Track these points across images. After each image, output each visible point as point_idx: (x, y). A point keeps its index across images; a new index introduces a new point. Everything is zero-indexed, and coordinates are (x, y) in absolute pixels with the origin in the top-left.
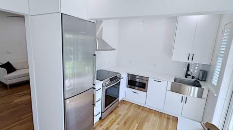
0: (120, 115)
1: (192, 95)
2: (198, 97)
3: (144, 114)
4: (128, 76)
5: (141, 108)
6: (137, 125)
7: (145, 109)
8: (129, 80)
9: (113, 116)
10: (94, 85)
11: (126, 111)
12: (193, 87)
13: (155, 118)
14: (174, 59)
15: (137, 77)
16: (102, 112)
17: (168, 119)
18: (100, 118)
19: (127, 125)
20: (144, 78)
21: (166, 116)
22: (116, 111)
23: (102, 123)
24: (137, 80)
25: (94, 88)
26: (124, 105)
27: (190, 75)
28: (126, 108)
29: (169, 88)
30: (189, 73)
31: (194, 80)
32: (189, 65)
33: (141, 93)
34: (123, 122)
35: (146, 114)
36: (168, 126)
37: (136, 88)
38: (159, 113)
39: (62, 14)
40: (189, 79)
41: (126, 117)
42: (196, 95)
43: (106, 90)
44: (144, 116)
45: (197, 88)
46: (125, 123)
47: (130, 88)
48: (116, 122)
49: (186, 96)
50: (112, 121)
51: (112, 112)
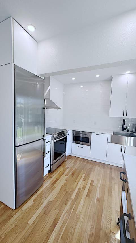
0: (68, 168)
1: (128, 145)
2: (134, 146)
3: (89, 166)
4: (73, 133)
5: (86, 161)
6: (84, 175)
7: (90, 161)
8: (74, 136)
9: (61, 169)
10: (44, 136)
11: (73, 164)
12: (129, 137)
13: (99, 168)
14: (112, 115)
15: (81, 133)
16: (51, 165)
17: (111, 168)
18: (50, 171)
19: (75, 176)
20: (87, 133)
21: (109, 166)
22: (63, 165)
23: (52, 176)
24: (81, 135)
25: (44, 140)
26: (70, 160)
27: (125, 129)
28: (73, 162)
29: (109, 140)
30: (124, 127)
31: (129, 133)
32: (124, 120)
33: (86, 147)
34: (71, 173)
35: (91, 166)
36: (111, 174)
37: (81, 142)
38: (103, 164)
39: (14, 65)
40: (125, 132)
41: (74, 169)
42: (132, 145)
43: (54, 143)
44: (90, 168)
45: (133, 138)
46: (73, 174)
47: (75, 143)
48: (65, 174)
49: (124, 146)
50: (61, 173)
51: (60, 165)
